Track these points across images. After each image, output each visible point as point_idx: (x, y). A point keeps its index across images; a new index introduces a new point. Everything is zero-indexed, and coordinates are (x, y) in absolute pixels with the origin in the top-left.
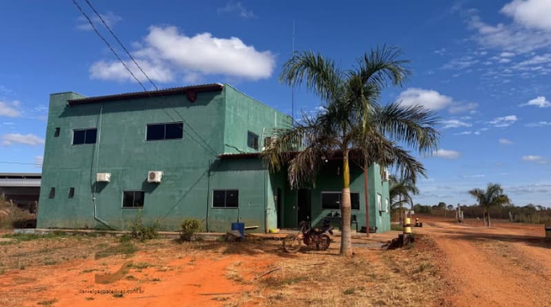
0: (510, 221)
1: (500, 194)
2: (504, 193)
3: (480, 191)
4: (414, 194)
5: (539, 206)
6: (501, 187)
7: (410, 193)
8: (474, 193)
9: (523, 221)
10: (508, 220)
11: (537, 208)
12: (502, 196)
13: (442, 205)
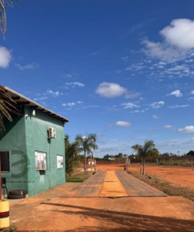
0: (157, 164)
1: (153, 148)
2: (155, 147)
3: (139, 147)
4: (95, 149)
5: (171, 154)
6: (154, 143)
7: (92, 149)
8: (136, 147)
9: (164, 164)
10: (155, 164)
11: (170, 155)
12: (154, 149)
13: (120, 155)
